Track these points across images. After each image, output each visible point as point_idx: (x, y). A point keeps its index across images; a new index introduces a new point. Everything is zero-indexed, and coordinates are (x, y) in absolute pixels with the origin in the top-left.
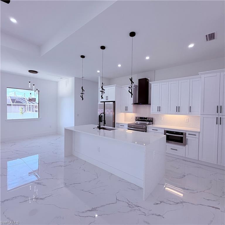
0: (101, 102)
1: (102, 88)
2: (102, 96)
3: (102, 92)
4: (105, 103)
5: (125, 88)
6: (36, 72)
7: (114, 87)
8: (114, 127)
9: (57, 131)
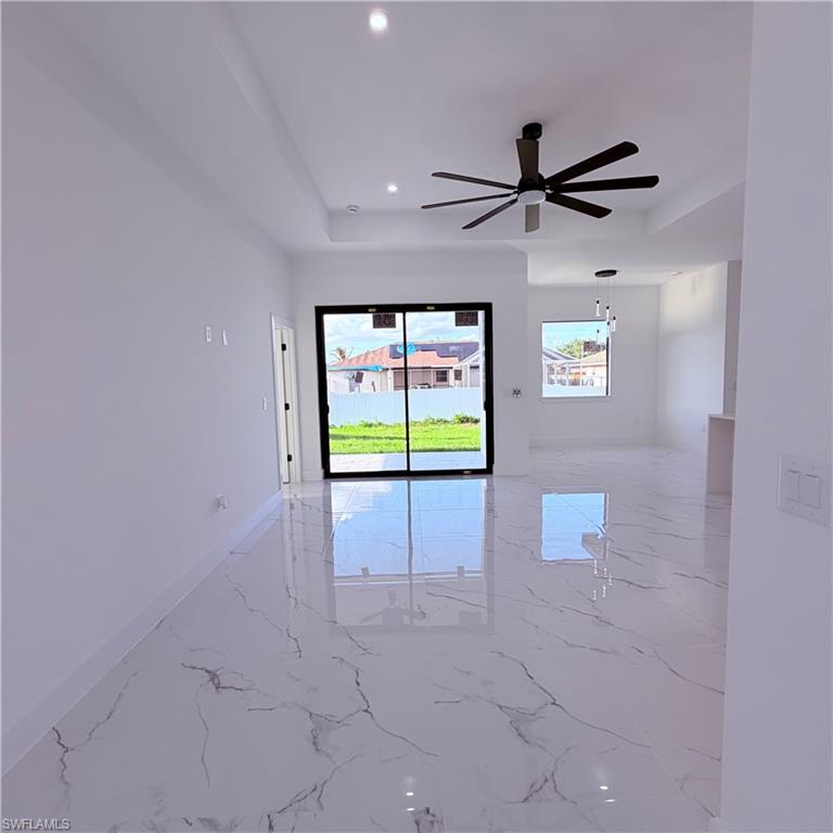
6: (612, 272)
9: (656, 436)
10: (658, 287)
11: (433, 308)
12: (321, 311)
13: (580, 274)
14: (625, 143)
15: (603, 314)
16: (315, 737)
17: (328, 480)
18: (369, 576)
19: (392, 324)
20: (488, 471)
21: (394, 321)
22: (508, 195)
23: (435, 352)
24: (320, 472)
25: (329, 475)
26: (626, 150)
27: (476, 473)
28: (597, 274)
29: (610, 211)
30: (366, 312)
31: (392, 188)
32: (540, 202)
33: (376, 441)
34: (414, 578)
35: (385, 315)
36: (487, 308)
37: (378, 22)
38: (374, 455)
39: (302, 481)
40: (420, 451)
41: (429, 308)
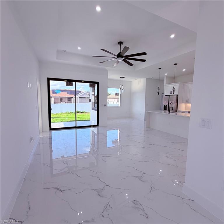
0: (166, 95)
1: (174, 88)
2: (173, 93)
3: (174, 90)
4: (170, 96)
5: (187, 85)
6: (124, 77)
7: (178, 84)
8: (177, 112)
9: (130, 116)
10: (131, 82)
11: (84, 82)
12: (49, 79)
13: (117, 77)
14: (145, 53)
15: (122, 87)
16: (99, 194)
17: (51, 131)
18: (64, 157)
19: (72, 85)
20: (97, 125)
21: (72, 84)
22: (114, 57)
23: (67, 93)
24: (49, 128)
25: (51, 129)
26: (144, 54)
27: (94, 126)
28: (120, 77)
29: (133, 65)
30: (64, 81)
31: (79, 48)
32: (120, 60)
33: (57, 119)
34: (77, 156)
35: (69, 82)
36: (98, 83)
37: (98, 9)
38: (59, 123)
39: (42, 131)
40: (72, 121)
41: (82, 82)
